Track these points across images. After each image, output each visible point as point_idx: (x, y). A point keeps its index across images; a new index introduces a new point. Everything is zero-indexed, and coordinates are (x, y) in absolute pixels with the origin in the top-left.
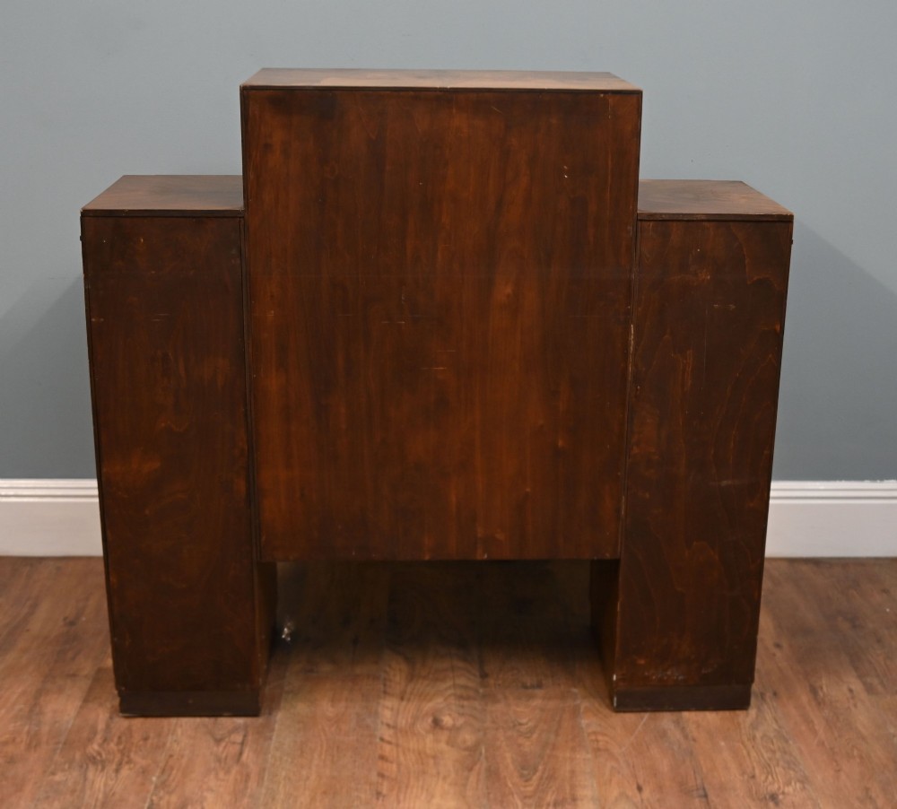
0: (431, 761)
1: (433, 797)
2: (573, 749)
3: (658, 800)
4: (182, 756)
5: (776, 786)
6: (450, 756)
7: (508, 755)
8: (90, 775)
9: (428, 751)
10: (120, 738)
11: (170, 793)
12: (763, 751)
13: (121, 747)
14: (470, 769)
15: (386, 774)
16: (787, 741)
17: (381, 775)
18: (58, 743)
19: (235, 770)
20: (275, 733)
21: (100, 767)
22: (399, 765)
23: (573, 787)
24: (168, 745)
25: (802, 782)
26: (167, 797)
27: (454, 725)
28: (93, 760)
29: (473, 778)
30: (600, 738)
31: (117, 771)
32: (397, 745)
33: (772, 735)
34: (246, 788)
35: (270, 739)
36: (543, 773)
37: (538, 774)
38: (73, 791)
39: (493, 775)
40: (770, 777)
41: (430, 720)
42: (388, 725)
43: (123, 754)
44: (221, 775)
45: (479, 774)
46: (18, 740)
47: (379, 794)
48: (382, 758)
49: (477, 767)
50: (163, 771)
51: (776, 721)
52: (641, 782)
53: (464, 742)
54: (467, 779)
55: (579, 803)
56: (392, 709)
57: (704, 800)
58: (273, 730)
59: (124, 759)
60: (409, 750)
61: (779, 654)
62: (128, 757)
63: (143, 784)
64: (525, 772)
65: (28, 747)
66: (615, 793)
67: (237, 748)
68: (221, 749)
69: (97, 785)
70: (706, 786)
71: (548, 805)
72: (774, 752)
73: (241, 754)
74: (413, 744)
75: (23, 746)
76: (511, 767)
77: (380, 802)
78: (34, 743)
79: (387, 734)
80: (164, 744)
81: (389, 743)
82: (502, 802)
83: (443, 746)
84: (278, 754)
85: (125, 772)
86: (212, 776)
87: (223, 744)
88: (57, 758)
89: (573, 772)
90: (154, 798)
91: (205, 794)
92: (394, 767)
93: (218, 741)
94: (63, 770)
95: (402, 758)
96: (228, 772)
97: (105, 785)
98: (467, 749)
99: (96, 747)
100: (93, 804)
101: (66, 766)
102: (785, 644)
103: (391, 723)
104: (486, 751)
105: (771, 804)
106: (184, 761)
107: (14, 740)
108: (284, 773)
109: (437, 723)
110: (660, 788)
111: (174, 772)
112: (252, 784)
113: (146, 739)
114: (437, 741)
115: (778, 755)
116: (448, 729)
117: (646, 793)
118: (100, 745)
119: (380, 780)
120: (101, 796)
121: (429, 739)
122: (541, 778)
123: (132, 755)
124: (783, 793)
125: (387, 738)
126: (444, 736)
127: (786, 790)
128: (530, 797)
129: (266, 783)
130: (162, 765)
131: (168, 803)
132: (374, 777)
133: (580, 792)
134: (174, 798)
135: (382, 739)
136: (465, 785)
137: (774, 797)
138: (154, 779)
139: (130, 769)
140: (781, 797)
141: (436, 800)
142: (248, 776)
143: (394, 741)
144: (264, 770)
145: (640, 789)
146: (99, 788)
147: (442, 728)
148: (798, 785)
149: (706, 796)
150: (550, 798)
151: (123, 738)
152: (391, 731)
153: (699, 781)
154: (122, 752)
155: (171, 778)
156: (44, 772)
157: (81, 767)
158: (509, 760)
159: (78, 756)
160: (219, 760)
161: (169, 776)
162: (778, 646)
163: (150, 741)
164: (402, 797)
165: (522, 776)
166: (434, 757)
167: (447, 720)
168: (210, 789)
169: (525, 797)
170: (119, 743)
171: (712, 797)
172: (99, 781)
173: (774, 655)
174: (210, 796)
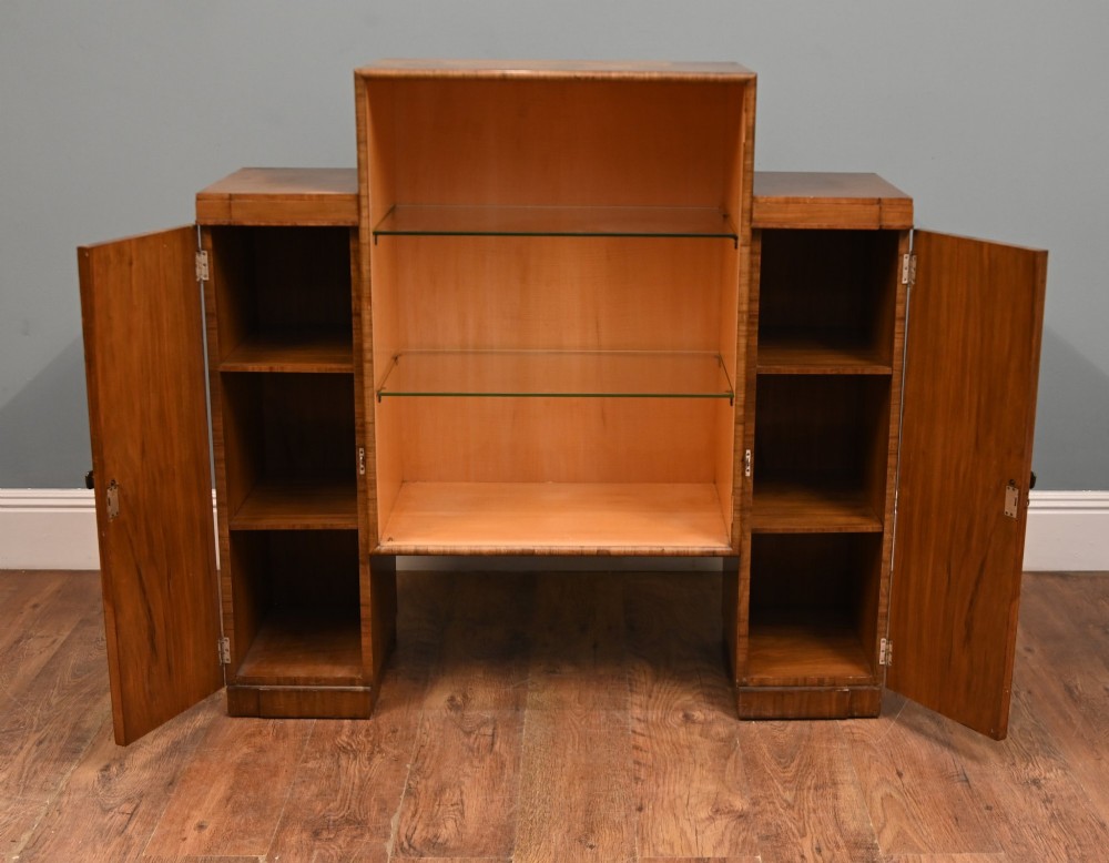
0: (687, 751)
1: (692, 781)
2: (829, 740)
3: (920, 785)
4: (434, 746)
5: (1037, 772)
6: (705, 748)
7: (764, 746)
8: (343, 762)
9: (682, 742)
10: (367, 730)
11: (427, 778)
12: (1021, 742)
13: (370, 739)
14: (727, 758)
15: (642, 761)
16: (1044, 733)
17: (637, 763)
18: (306, 735)
19: (488, 759)
20: (525, 726)
21: (351, 756)
22: (654, 754)
23: (831, 773)
24: (418, 736)
25: (1064, 769)
26: (424, 782)
27: (705, 719)
28: (343, 750)
29: (730, 764)
30: (855, 730)
31: (370, 759)
32: (650, 737)
33: (1029, 728)
34: (502, 774)
35: (521, 731)
36: (801, 761)
37: (796, 762)
38: (329, 776)
39: (751, 763)
40: (1031, 765)
41: (681, 715)
42: (639, 720)
43: (373, 746)
44: (476, 763)
45: (736, 762)
46: (265, 732)
47: (637, 779)
48: (636, 748)
49: (733, 756)
50: (417, 760)
51: (1033, 716)
52: (900, 769)
53: (718, 734)
54: (725, 766)
55: (840, 786)
56: (641, 706)
57: (965, 784)
58: (523, 724)
59: (375, 748)
60: (662, 741)
61: (1030, 657)
62: (379, 746)
63: (397, 771)
64: (783, 761)
65: (277, 738)
66: (875, 778)
67: (489, 739)
68: (472, 740)
69: (351, 771)
70: (968, 773)
71: (809, 788)
72: (1033, 743)
73: (493, 744)
74: (666, 736)
75: (270, 738)
76: (767, 755)
77: (639, 786)
78: (281, 735)
79: (639, 727)
80: (414, 737)
81: (643, 735)
82: (762, 786)
83: (697, 737)
84: (530, 745)
85: (378, 760)
86: (467, 764)
87: (473, 736)
88: (306, 748)
89: (830, 760)
90: (411, 782)
91: (462, 779)
92: (650, 755)
93: (468, 734)
94: (315, 759)
95: (656, 748)
96: (482, 760)
97: (360, 771)
98: (722, 740)
99: (344, 738)
100: (350, 787)
101: (318, 755)
102: (1036, 649)
103: (642, 718)
104: (741, 742)
105: (1034, 788)
106: (436, 751)
107: (260, 732)
108: (539, 761)
109: (687, 718)
110: (921, 774)
111: (428, 760)
112: (508, 771)
113: (394, 732)
114: (691, 733)
115: (1037, 746)
116: (700, 723)
117: (907, 779)
118: (349, 737)
119: (637, 767)
120: (357, 781)
121: (682, 732)
122: (799, 765)
123: (383, 746)
124: (1045, 778)
125: (638, 730)
126: (697, 729)
127: (1048, 775)
128: (790, 782)
129: (521, 770)
130: (414, 754)
131: (426, 787)
132: (630, 764)
133: (839, 778)
134: (431, 782)
135: (634, 732)
136: (723, 771)
137: (1035, 782)
138: (408, 766)
139: (382, 757)
140: (1043, 782)
141: (696, 785)
142: (503, 765)
143: (646, 733)
144: (519, 758)
145: (900, 775)
146: (355, 775)
147: (694, 722)
148: (1059, 771)
149: (967, 781)
150: (810, 782)
151: (371, 731)
152: (643, 725)
153: (959, 768)
154: (372, 743)
155: (426, 765)
156: (296, 760)
157: (333, 755)
158: (765, 750)
159: (328, 746)
160: (471, 750)
161: (423, 763)
162: (1029, 650)
163: (398, 734)
164: (661, 782)
165: (779, 763)
166: (689, 747)
167: (698, 715)
168: (466, 775)
169: (785, 782)
170: (367, 735)
171: (973, 781)
172: (353, 769)
173: (1026, 658)
174: (467, 782)
